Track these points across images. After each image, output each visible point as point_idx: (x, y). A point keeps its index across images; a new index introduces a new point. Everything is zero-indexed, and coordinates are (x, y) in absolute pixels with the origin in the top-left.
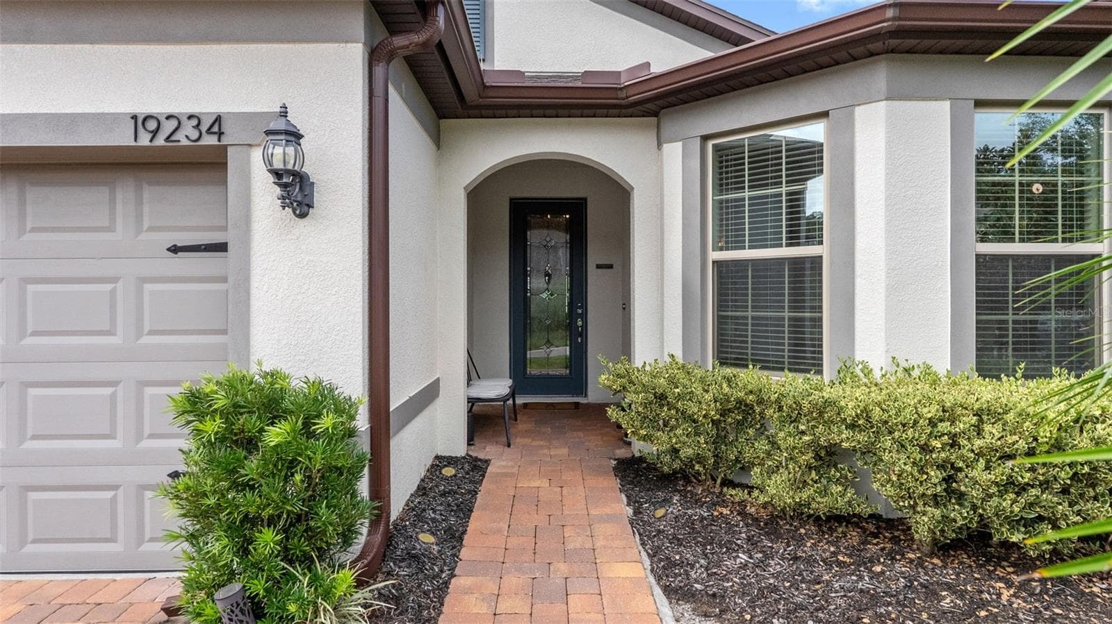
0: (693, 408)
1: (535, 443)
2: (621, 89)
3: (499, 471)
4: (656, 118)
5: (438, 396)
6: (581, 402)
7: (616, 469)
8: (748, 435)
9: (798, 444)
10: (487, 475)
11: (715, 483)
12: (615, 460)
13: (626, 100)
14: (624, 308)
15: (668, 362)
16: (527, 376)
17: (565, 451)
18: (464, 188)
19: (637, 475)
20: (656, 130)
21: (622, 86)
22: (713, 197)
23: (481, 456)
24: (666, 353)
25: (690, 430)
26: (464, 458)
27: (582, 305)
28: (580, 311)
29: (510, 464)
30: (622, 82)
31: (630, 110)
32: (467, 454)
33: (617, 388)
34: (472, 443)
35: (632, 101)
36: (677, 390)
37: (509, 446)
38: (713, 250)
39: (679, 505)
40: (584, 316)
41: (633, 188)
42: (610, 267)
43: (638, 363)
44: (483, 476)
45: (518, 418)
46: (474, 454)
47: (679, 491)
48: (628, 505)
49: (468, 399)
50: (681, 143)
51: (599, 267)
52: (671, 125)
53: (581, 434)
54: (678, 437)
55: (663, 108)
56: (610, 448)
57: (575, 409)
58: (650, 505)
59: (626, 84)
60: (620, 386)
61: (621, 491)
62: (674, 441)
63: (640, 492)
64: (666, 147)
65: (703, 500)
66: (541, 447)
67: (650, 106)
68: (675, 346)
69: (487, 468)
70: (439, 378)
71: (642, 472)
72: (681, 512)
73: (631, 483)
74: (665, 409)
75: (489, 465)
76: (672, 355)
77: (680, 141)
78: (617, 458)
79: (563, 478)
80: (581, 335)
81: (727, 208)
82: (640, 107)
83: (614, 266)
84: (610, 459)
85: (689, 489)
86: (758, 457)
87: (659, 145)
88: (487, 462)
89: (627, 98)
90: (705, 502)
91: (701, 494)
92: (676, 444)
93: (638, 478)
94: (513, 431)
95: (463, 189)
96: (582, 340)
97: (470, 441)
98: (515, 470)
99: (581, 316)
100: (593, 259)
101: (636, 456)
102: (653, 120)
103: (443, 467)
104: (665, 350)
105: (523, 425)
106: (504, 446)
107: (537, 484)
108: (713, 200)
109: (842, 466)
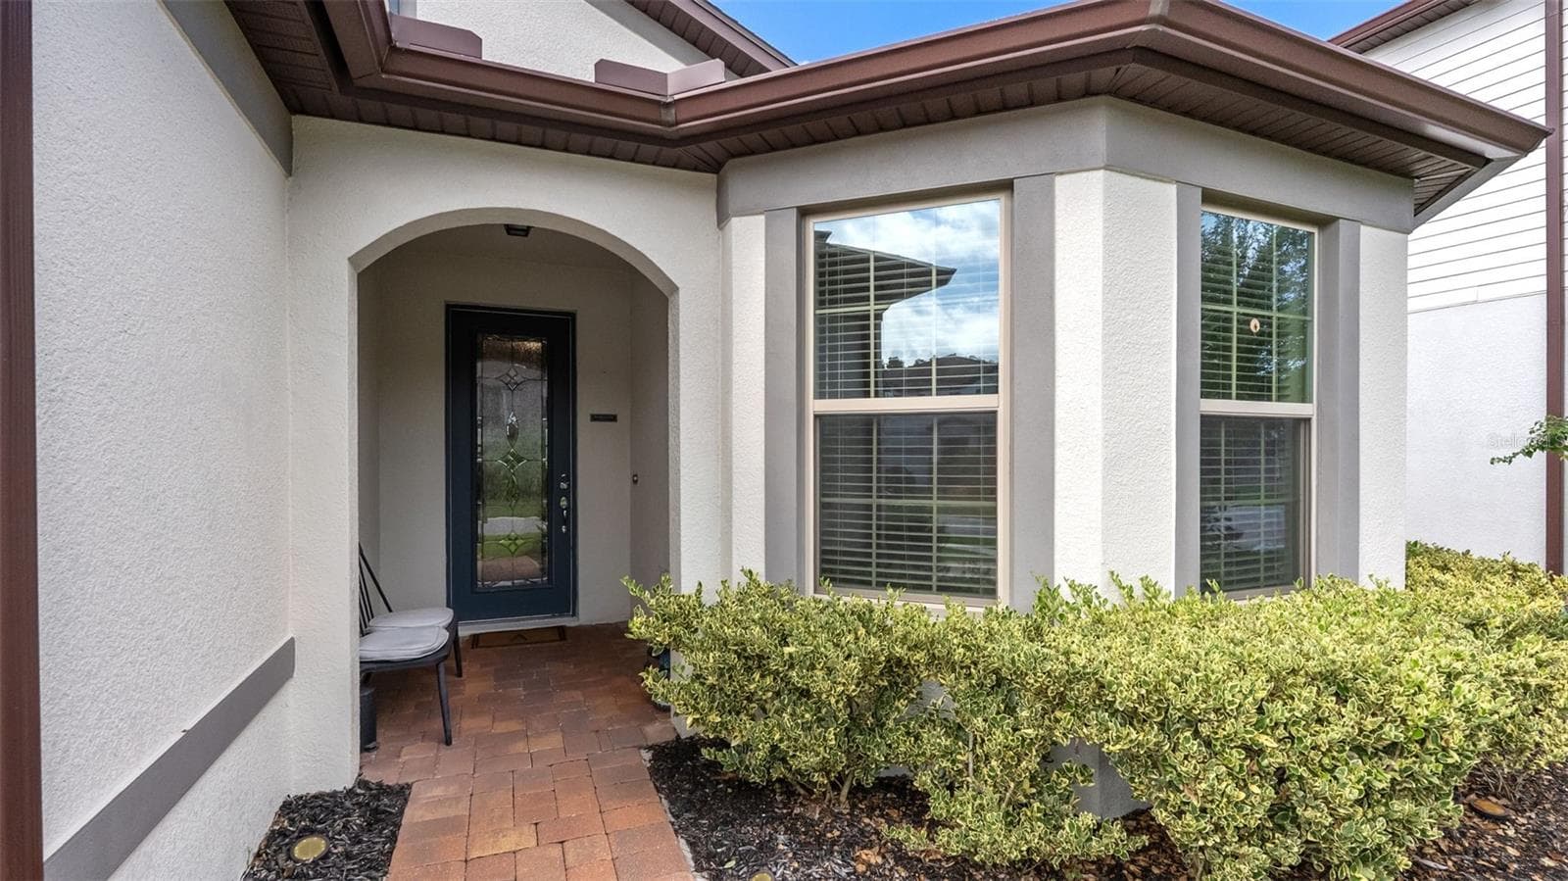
0: (819, 682)
1: (501, 728)
2: (668, 105)
3: (429, 817)
4: (715, 176)
5: (291, 677)
6: (568, 625)
7: (654, 771)
8: (899, 713)
9: (1013, 741)
10: (402, 834)
11: (838, 794)
12: (649, 748)
13: (675, 128)
14: (635, 482)
15: (743, 584)
16: (478, 590)
17: (554, 741)
18: (349, 259)
19: (697, 785)
20: (716, 195)
21: (669, 100)
22: (815, 309)
23: (391, 778)
24: (736, 568)
25: (807, 716)
26: (350, 793)
27: (568, 477)
28: (564, 485)
29: (452, 790)
30: (669, 93)
31: (679, 151)
32: (362, 783)
33: (664, 640)
34: (371, 746)
35: (684, 133)
36: (787, 650)
37: (448, 742)
38: (815, 398)
39: (790, 855)
40: (572, 493)
41: (675, 289)
42: (613, 418)
43: (688, 588)
44: (393, 839)
45: (464, 671)
46: (372, 776)
47: (781, 819)
48: (699, 869)
49: (361, 662)
50: (762, 217)
51: (595, 418)
52: (743, 186)
53: (578, 695)
54: (784, 730)
55: (733, 156)
56: (634, 723)
57: (561, 640)
58: (738, 864)
59: (676, 97)
60: (670, 637)
61: (676, 831)
62: (777, 737)
63: (713, 829)
64: (736, 223)
65: (829, 835)
66: (513, 736)
67: (710, 146)
68: (750, 554)
69: (401, 812)
70: (292, 639)
71: (702, 775)
72: (799, 874)
73: (689, 806)
74: (757, 676)
75: (406, 800)
76: (750, 572)
77: (761, 213)
78: (650, 744)
79: (562, 816)
80: (565, 522)
81: (833, 330)
82: (693, 148)
83: (618, 417)
84: (640, 748)
85: (797, 811)
86: (924, 754)
87: (722, 219)
88: (402, 793)
89: (677, 123)
90: (834, 842)
91: (821, 820)
92: (781, 740)
93: (698, 793)
94: (454, 701)
95: (347, 262)
96: (568, 530)
97: (368, 739)
98: (461, 810)
99: (566, 493)
100: (585, 407)
101: (682, 738)
102: (711, 178)
103: (299, 838)
104: (734, 562)
105: (474, 685)
106: (439, 743)
107: (507, 844)
108: (815, 315)
109: (1068, 765)
